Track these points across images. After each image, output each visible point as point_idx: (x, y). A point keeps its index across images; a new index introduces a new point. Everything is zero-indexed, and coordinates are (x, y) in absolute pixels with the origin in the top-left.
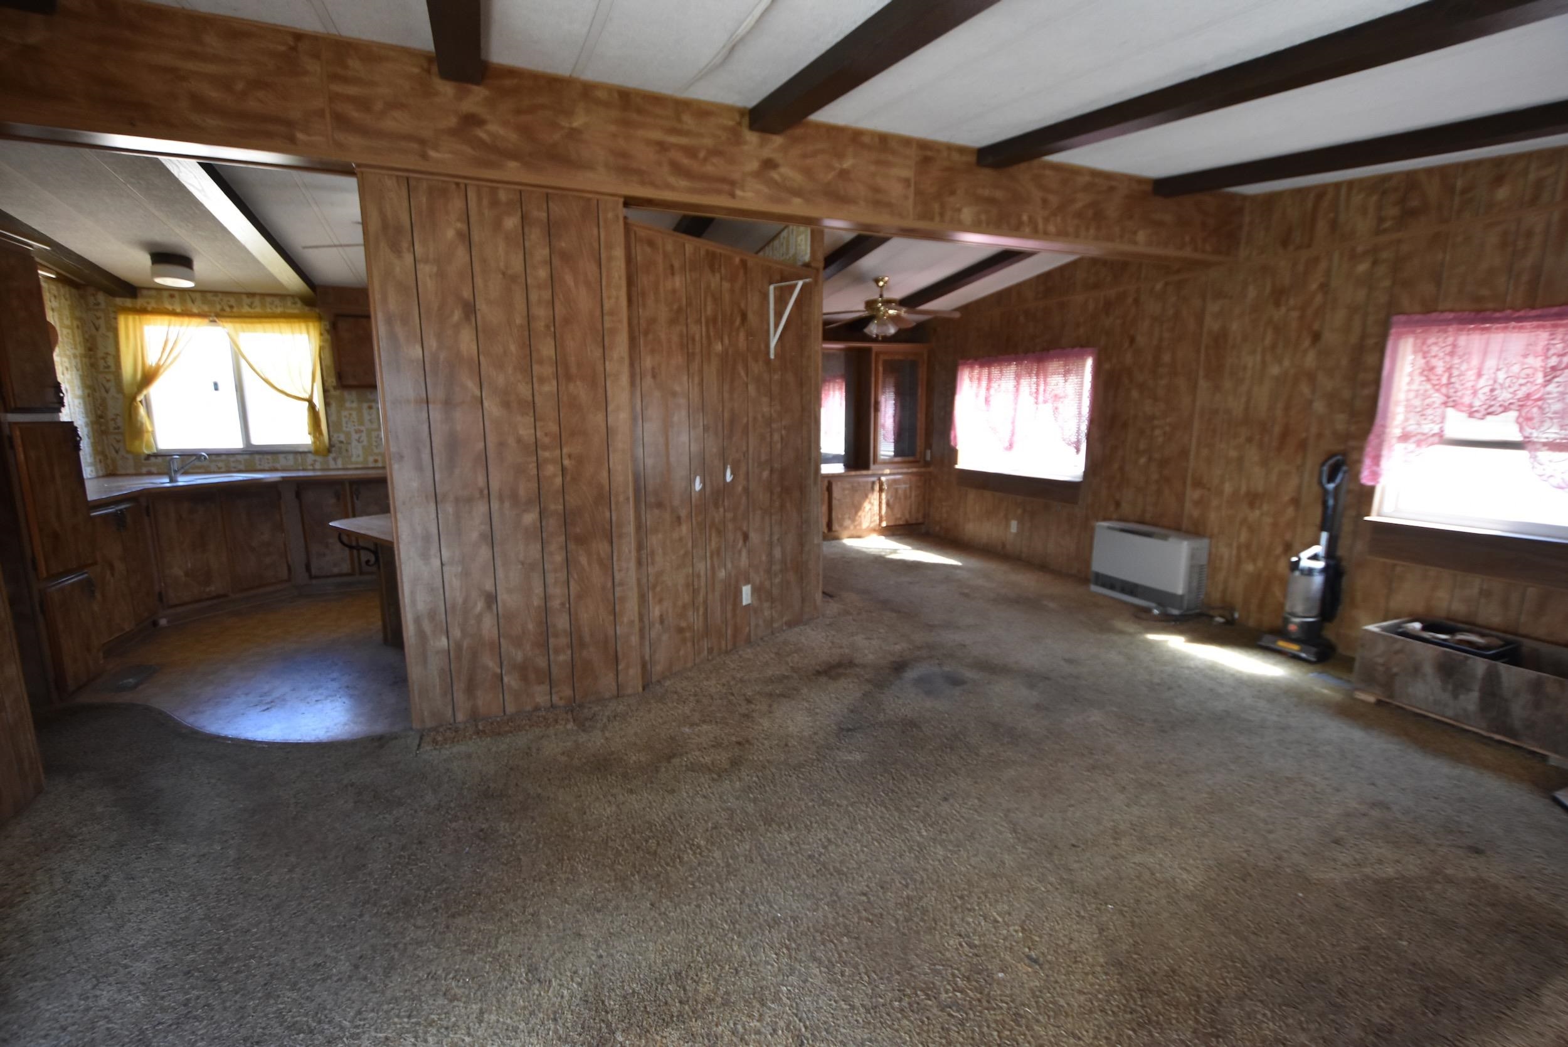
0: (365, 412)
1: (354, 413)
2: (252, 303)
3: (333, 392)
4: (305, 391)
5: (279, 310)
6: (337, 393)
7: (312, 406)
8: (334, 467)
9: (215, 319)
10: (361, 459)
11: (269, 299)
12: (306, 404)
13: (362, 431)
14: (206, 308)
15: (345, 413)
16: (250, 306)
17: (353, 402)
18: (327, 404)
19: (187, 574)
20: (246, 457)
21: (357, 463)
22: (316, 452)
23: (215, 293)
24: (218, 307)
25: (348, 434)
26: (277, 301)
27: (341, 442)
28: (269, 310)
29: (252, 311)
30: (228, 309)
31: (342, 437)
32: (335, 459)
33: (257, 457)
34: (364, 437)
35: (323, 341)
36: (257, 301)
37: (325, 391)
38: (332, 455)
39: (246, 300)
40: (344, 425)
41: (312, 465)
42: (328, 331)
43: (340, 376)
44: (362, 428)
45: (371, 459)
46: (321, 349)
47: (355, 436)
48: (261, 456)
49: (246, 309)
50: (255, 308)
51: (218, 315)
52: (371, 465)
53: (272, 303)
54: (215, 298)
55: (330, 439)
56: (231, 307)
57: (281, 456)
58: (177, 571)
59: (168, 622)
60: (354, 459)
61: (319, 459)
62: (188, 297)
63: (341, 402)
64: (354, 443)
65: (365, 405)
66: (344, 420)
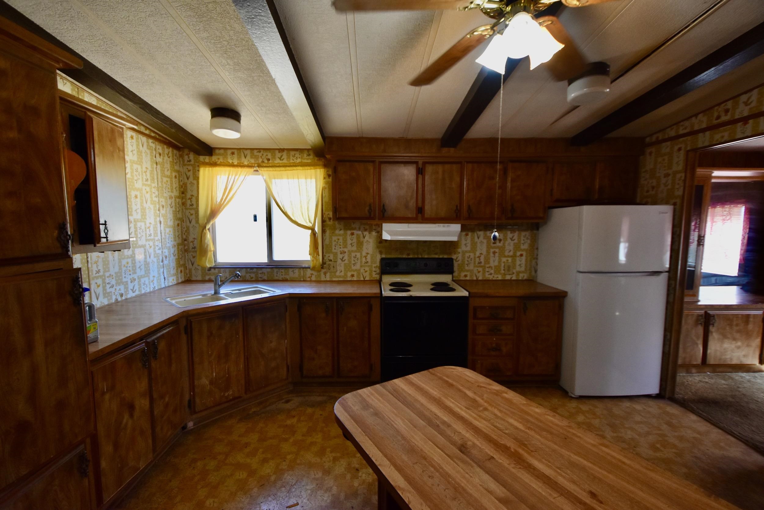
0: (349, 238)
1: (341, 238)
2: (281, 156)
3: (329, 223)
4: (310, 222)
5: (299, 160)
6: (331, 223)
7: (314, 234)
8: (325, 279)
9: (257, 168)
10: (342, 274)
11: (292, 153)
12: (310, 231)
13: (345, 252)
14: (253, 161)
15: (334, 238)
16: (280, 159)
17: (341, 230)
18: (323, 231)
19: (211, 383)
20: (269, 270)
21: (340, 277)
22: (313, 269)
23: (259, 150)
24: (260, 160)
25: (335, 254)
26: (297, 154)
27: (331, 260)
28: (292, 161)
29: (281, 162)
30: (266, 161)
31: (331, 258)
32: (325, 274)
33: (275, 270)
34: (346, 257)
35: (326, 183)
36: (285, 154)
37: (323, 221)
38: (323, 271)
39: (278, 155)
40: (334, 248)
41: (310, 277)
42: (329, 176)
43: (335, 210)
44: (346, 250)
45: (349, 274)
46: (324, 189)
47: (340, 256)
48: (278, 270)
49: (278, 161)
50: (283, 160)
51: (259, 166)
52: (349, 279)
53: (294, 156)
54: (258, 154)
55: (323, 258)
56: (268, 160)
57: (291, 270)
58: (205, 381)
59: (194, 425)
60: (338, 273)
61: (315, 273)
62: (242, 152)
63: (334, 228)
64: (339, 261)
65: (349, 232)
66: (334, 243)
